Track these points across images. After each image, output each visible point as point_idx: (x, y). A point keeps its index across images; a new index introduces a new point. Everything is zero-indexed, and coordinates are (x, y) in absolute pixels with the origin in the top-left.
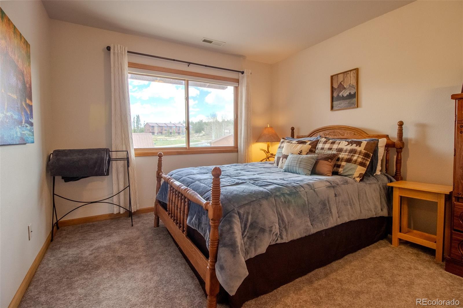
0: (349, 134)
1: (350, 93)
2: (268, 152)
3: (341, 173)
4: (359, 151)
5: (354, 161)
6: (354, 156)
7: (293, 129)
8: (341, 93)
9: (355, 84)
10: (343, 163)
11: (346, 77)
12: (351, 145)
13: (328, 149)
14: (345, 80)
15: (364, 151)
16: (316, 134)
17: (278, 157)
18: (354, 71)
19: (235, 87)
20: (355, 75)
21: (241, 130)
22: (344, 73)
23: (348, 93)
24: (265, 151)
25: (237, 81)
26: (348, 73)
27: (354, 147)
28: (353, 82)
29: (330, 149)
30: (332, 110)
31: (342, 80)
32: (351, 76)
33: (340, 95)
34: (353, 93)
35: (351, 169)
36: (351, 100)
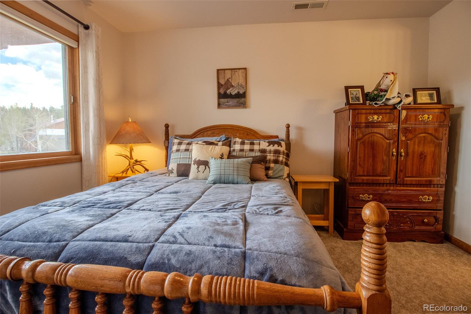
0: (242, 134)
1: (238, 92)
2: (131, 158)
3: (271, 176)
4: (282, 152)
5: (281, 162)
6: (279, 157)
7: (167, 126)
8: (229, 90)
9: (244, 84)
10: (272, 165)
11: (234, 74)
12: (272, 145)
13: (250, 151)
14: (233, 77)
15: (286, 151)
16: (203, 133)
17: (177, 164)
18: (243, 70)
19: (69, 46)
20: (244, 75)
21: (87, 124)
22: (232, 69)
23: (236, 92)
24: (126, 157)
25: (76, 39)
26: (236, 70)
27: (276, 147)
28: (241, 81)
29: (252, 150)
30: (219, 107)
31: (229, 77)
32: (240, 74)
33: (227, 92)
34: (242, 93)
35: (280, 170)
36: (240, 99)
